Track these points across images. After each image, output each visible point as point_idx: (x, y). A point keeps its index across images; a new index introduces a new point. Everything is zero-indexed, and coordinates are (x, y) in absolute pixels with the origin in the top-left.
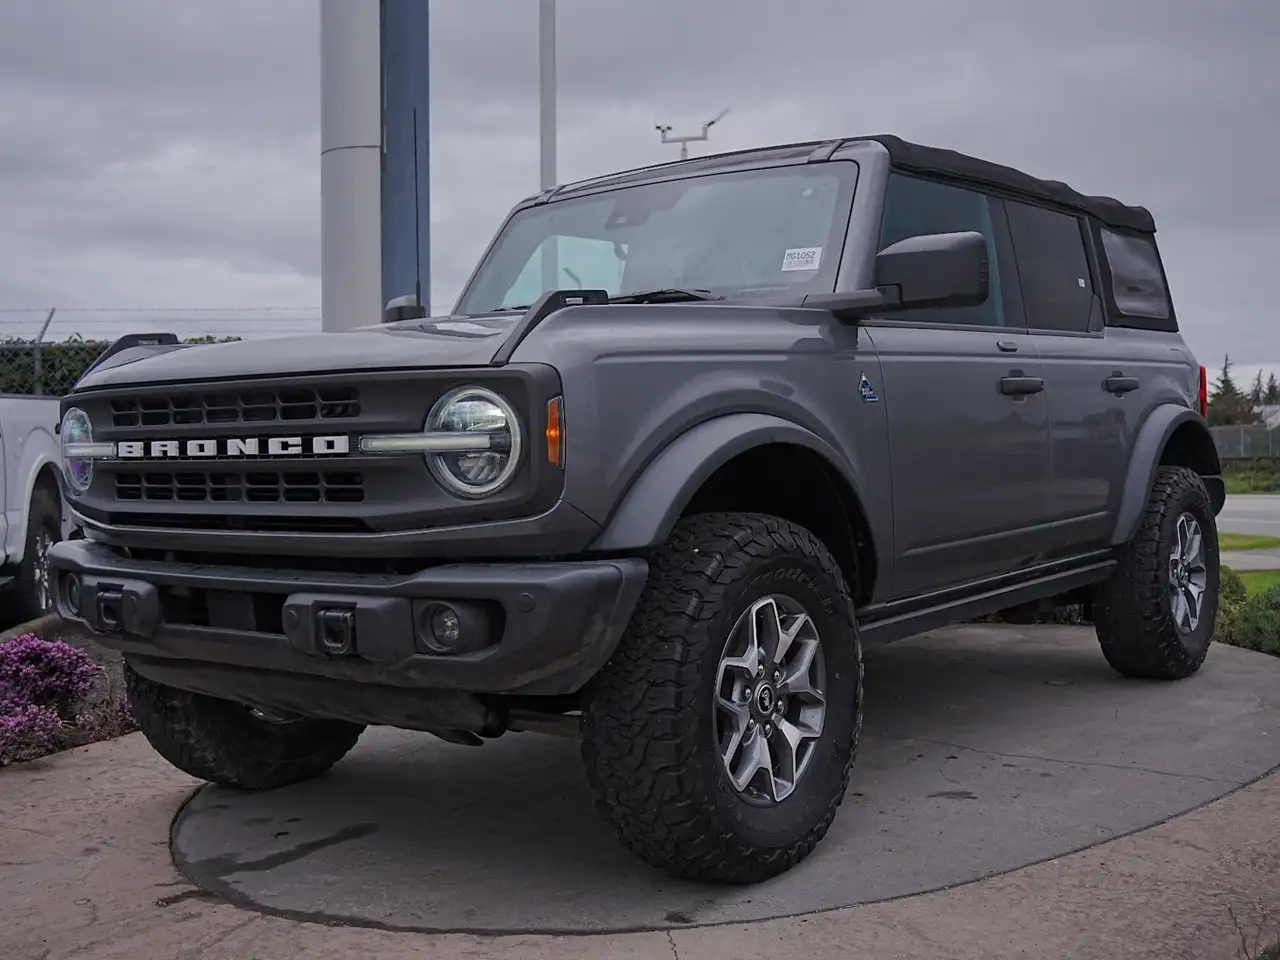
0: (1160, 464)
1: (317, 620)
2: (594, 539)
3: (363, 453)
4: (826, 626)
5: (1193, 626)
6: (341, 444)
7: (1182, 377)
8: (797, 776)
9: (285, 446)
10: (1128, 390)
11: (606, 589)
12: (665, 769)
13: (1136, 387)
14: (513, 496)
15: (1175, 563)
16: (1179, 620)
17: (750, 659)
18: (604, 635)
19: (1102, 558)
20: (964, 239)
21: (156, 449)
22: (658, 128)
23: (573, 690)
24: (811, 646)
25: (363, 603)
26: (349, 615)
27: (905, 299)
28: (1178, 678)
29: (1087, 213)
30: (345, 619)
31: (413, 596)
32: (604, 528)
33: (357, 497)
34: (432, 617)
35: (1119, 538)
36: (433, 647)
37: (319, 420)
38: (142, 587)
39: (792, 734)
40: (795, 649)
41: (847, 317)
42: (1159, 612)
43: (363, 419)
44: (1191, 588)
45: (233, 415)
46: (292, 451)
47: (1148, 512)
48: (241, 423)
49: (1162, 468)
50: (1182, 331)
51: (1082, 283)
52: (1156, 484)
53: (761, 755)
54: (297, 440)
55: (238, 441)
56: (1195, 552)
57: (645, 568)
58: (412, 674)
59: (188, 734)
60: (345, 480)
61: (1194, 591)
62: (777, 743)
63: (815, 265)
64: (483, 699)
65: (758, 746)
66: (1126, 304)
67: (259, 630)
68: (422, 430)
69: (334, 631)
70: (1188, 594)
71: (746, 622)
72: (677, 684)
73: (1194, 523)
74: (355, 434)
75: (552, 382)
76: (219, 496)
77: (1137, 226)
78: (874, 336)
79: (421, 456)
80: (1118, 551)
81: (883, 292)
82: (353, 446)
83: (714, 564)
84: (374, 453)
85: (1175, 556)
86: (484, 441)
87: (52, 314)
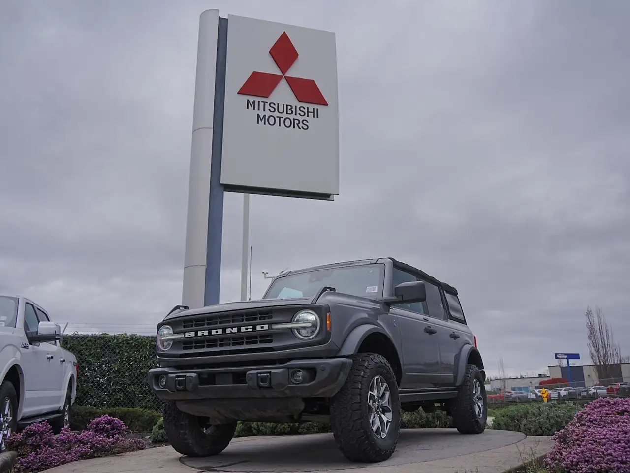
0: (468, 363)
1: (258, 377)
2: (337, 353)
3: (273, 329)
4: (391, 388)
5: (481, 416)
6: (266, 327)
7: (470, 337)
8: (386, 432)
9: (247, 329)
10: (457, 338)
11: (343, 365)
12: (357, 420)
13: (458, 338)
14: (317, 339)
15: (474, 394)
16: (477, 414)
17: (375, 393)
18: (342, 378)
19: (454, 390)
20: (419, 283)
21: (200, 333)
22: (263, 273)
23: (333, 395)
24: (388, 393)
25: (273, 371)
26: (269, 374)
27: (404, 299)
28: (478, 433)
29: (441, 286)
30: (268, 376)
31: (289, 368)
32: (340, 350)
33: (271, 341)
34: (294, 374)
35: (458, 384)
36: (295, 382)
37: (258, 321)
38: (193, 375)
39: (385, 419)
40: (384, 394)
41: (388, 304)
42: (471, 410)
43: (274, 319)
44: (479, 404)
45: (229, 322)
46: (249, 330)
47: (465, 377)
48: (231, 324)
49: (469, 364)
50: (468, 325)
51: (441, 305)
52: (467, 369)
53: (378, 422)
54: (251, 327)
55: (230, 329)
56: (479, 392)
57: (352, 361)
58: (287, 391)
59: (185, 434)
60: (267, 337)
61: (480, 405)
62: (381, 420)
63: (376, 291)
64: (305, 400)
65: (377, 419)
66: (453, 314)
67: (233, 384)
68: (291, 322)
69: (263, 380)
70: (478, 405)
71: (373, 382)
72: (360, 395)
73: (478, 383)
74: (270, 324)
75: (328, 309)
76: (221, 345)
77: (453, 292)
78: (395, 311)
79: (291, 329)
80: (458, 388)
81: (397, 297)
82: (270, 327)
83: (367, 363)
84: (276, 329)
85: (474, 392)
86: (310, 325)
87: (67, 324)
